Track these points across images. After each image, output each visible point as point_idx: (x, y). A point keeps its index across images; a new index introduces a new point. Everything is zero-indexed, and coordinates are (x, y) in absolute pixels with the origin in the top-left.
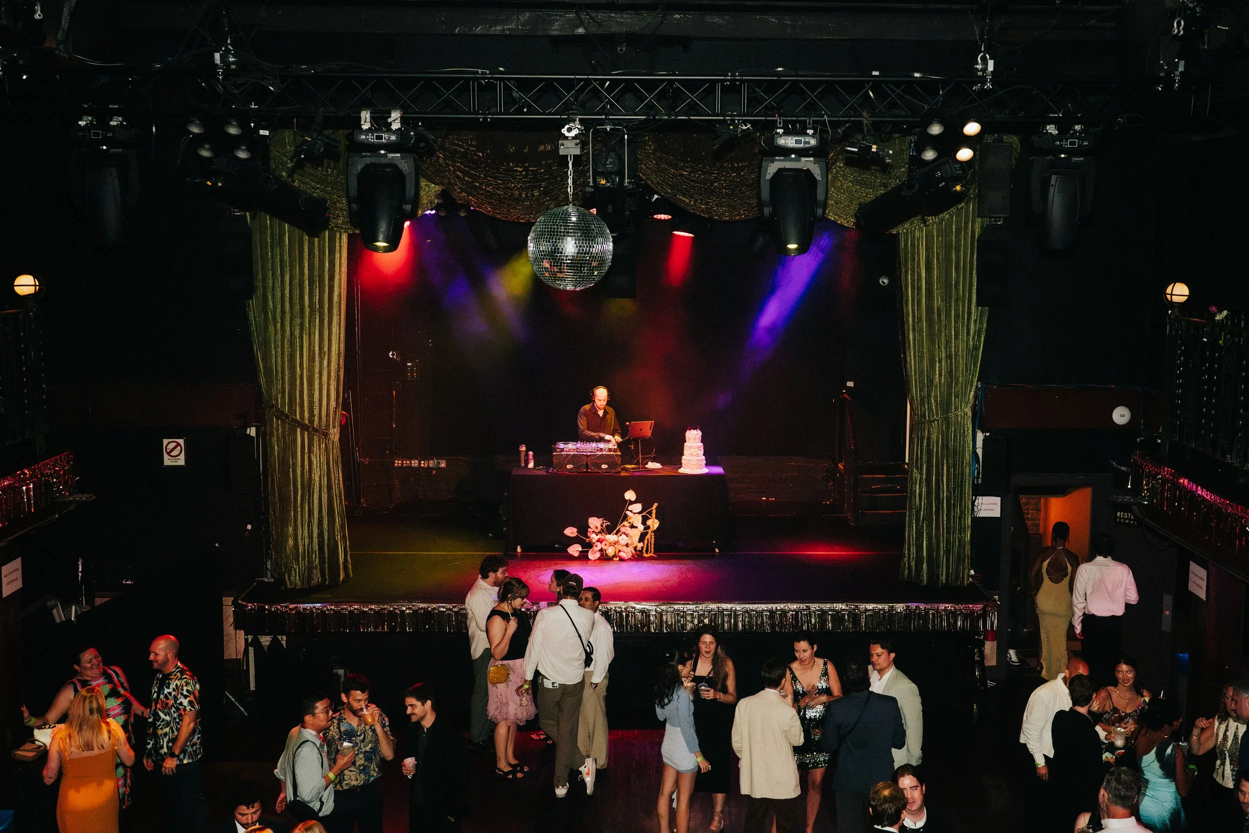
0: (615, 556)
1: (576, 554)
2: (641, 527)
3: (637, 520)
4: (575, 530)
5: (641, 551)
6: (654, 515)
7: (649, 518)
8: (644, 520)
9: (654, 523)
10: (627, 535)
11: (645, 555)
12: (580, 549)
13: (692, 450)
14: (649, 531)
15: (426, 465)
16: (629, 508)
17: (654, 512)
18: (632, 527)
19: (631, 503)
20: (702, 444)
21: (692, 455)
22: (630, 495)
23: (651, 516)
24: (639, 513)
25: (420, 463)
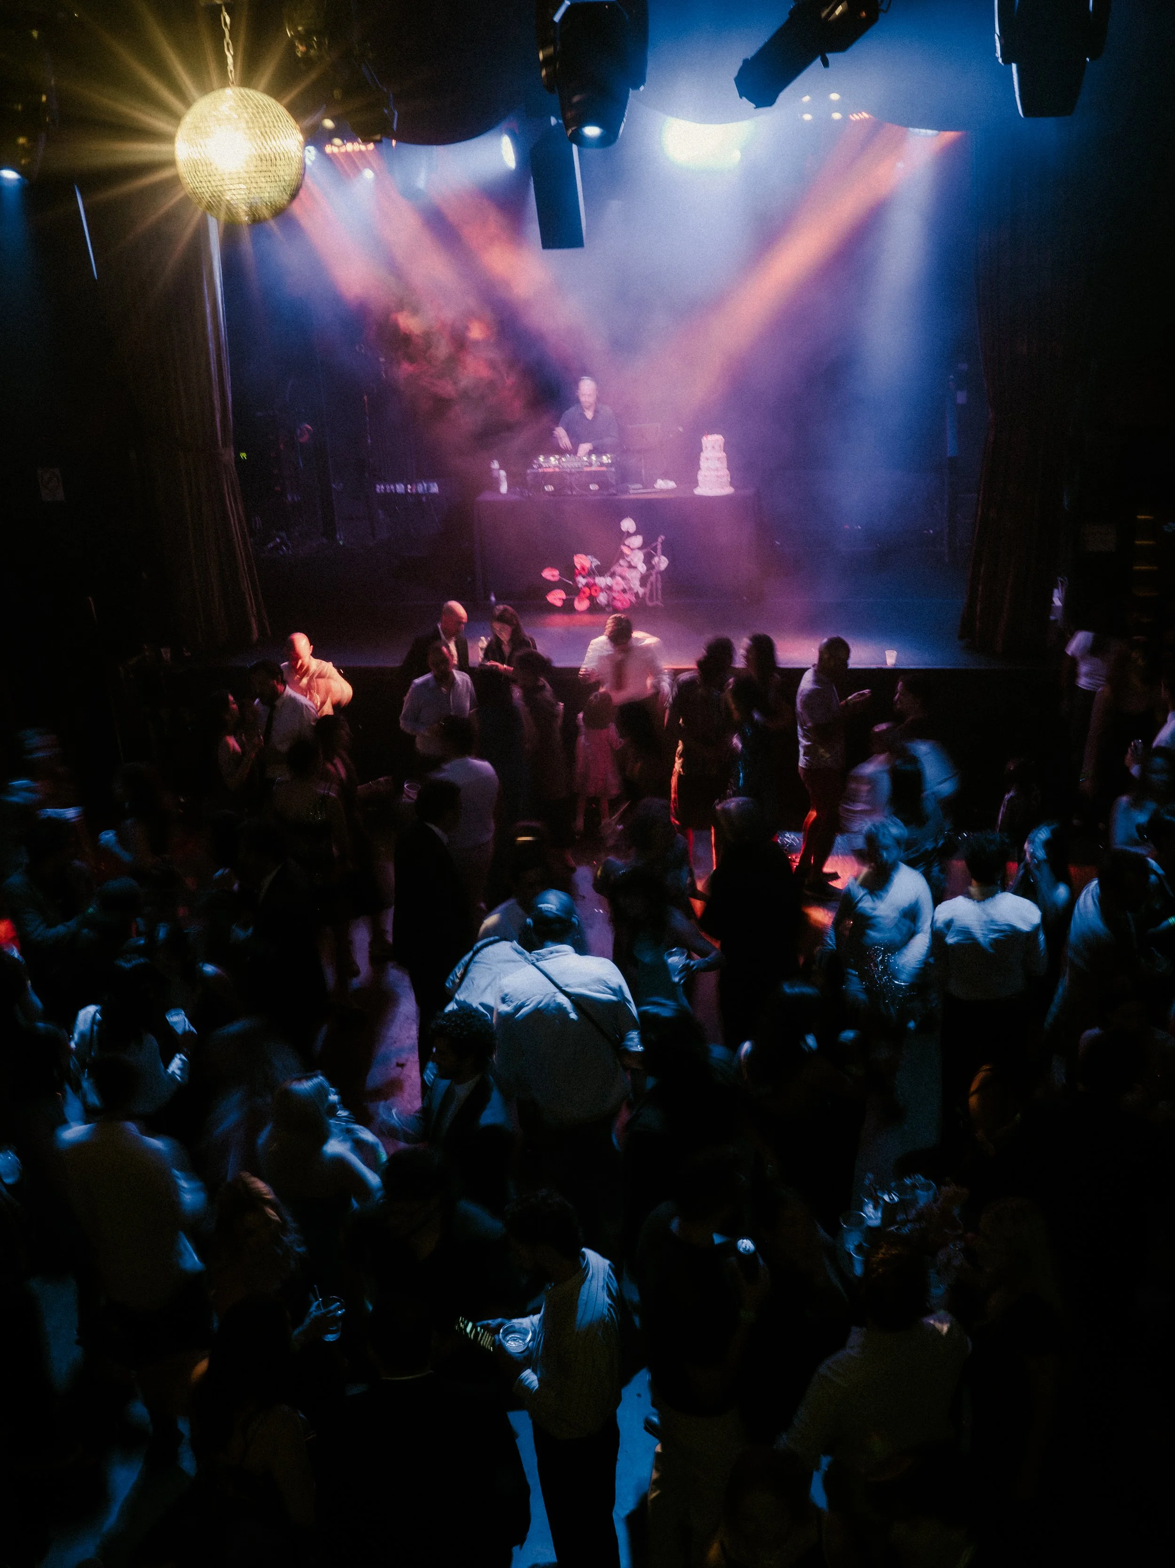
0: (608, 605)
1: (559, 603)
2: (642, 568)
3: (638, 558)
4: (556, 573)
5: (644, 598)
6: (659, 551)
7: (655, 556)
8: (648, 560)
9: (662, 562)
10: (623, 578)
11: (650, 604)
12: (564, 596)
13: (710, 461)
14: (654, 572)
15: (414, 491)
16: (626, 543)
17: (659, 547)
18: (631, 566)
19: (629, 535)
20: (724, 454)
21: (709, 469)
22: (628, 525)
23: (656, 552)
24: (639, 549)
25: (406, 488)
